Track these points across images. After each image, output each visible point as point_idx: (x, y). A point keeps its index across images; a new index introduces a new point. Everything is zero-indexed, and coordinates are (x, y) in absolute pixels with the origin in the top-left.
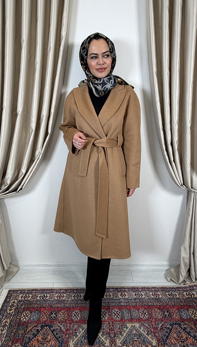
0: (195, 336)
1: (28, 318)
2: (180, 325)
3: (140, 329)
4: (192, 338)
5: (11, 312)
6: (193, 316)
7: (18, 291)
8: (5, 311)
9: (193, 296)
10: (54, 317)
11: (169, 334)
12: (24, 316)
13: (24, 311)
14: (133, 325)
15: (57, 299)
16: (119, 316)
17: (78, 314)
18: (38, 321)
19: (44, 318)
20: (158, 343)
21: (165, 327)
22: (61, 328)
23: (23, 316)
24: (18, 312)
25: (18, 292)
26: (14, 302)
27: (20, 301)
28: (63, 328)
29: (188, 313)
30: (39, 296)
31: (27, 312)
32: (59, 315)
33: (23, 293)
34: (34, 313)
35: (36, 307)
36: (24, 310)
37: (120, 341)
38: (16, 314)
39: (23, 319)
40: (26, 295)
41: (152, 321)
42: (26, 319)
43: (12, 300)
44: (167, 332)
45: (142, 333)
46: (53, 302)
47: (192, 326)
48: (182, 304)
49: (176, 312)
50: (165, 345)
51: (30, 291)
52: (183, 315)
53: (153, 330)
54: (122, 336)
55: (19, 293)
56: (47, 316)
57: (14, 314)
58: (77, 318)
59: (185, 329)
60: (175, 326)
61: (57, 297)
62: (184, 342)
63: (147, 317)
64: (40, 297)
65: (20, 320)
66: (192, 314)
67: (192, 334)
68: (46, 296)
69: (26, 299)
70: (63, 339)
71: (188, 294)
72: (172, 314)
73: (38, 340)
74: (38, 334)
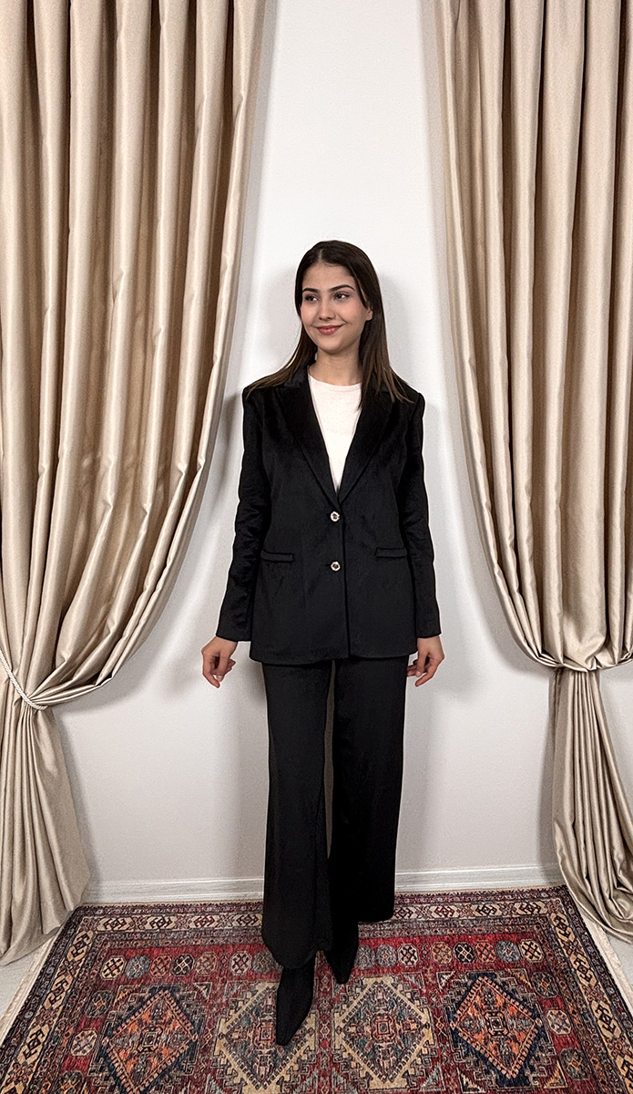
0: (526, 1000)
1: (119, 971)
2: (492, 977)
3: (396, 988)
4: (518, 1004)
5: (76, 959)
6: (527, 957)
7: (96, 909)
8: (61, 957)
9: (536, 910)
10: (186, 969)
11: (463, 998)
12: (109, 968)
13: (109, 958)
14: (379, 980)
15: (195, 927)
17: (244, 959)
18: (144, 979)
19: (160, 973)
20: (435, 1019)
21: (457, 983)
22: (200, 992)
23: (106, 967)
24: (96, 957)
25: (97, 913)
26: (86, 936)
27: (102, 933)
28: (204, 992)
29: (516, 950)
30: (149, 920)
31: (116, 960)
32: (198, 963)
33: (111, 916)
34: (133, 961)
35: (140, 948)
36: (110, 953)
37: (342, 1018)
38: (88, 964)
39: (106, 975)
40: (117, 920)
41: (426, 971)
42: (113, 975)
43: (80, 932)
44: (459, 993)
45: (399, 998)
46: (185, 934)
47: (521, 978)
48: (506, 930)
49: (488, 948)
50: (450, 1022)
51: (128, 910)
52: (504, 955)
53: (425, 991)
54: (348, 1007)
55: (100, 915)
56: (168, 966)
57: (83, 965)
58: (243, 970)
59: (503, 986)
60: (480, 979)
61: (195, 923)
62: (496, 1013)
63: (415, 962)
64: (151, 924)
65: (98, 975)
66: (527, 951)
67: (519, 996)
68: (167, 920)
69: (116, 928)
70: (203, 1016)
71: (524, 907)
72: (479, 953)
73: (140, 1021)
74: (141, 1006)
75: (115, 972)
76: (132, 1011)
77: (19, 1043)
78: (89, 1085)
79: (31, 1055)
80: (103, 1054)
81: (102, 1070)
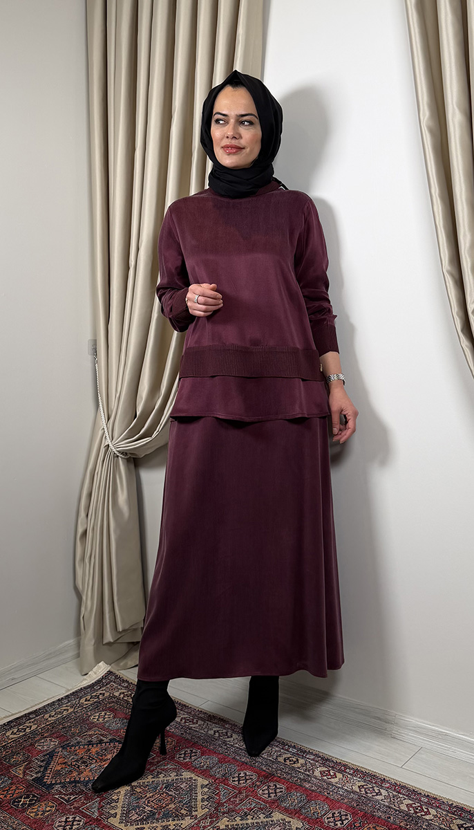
1: (103, 720)
5: (86, 702)
7: (123, 681)
8: (77, 698)
12: (99, 716)
13: (105, 711)
14: (288, 819)
16: (272, 795)
17: (193, 755)
23: (97, 715)
24: (97, 707)
25: (123, 684)
26: (104, 694)
27: (114, 697)
31: (108, 713)
34: (117, 719)
36: (107, 709)
37: (227, 823)
38: (89, 708)
39: (94, 719)
42: (98, 720)
43: (102, 690)
54: (241, 820)
65: (89, 717)
73: (89, 750)
74: (97, 744)
75: (101, 720)
76: (90, 743)
77: (15, 726)
78: (27, 765)
79: (15, 734)
80: (51, 755)
81: (42, 761)
